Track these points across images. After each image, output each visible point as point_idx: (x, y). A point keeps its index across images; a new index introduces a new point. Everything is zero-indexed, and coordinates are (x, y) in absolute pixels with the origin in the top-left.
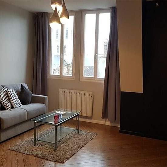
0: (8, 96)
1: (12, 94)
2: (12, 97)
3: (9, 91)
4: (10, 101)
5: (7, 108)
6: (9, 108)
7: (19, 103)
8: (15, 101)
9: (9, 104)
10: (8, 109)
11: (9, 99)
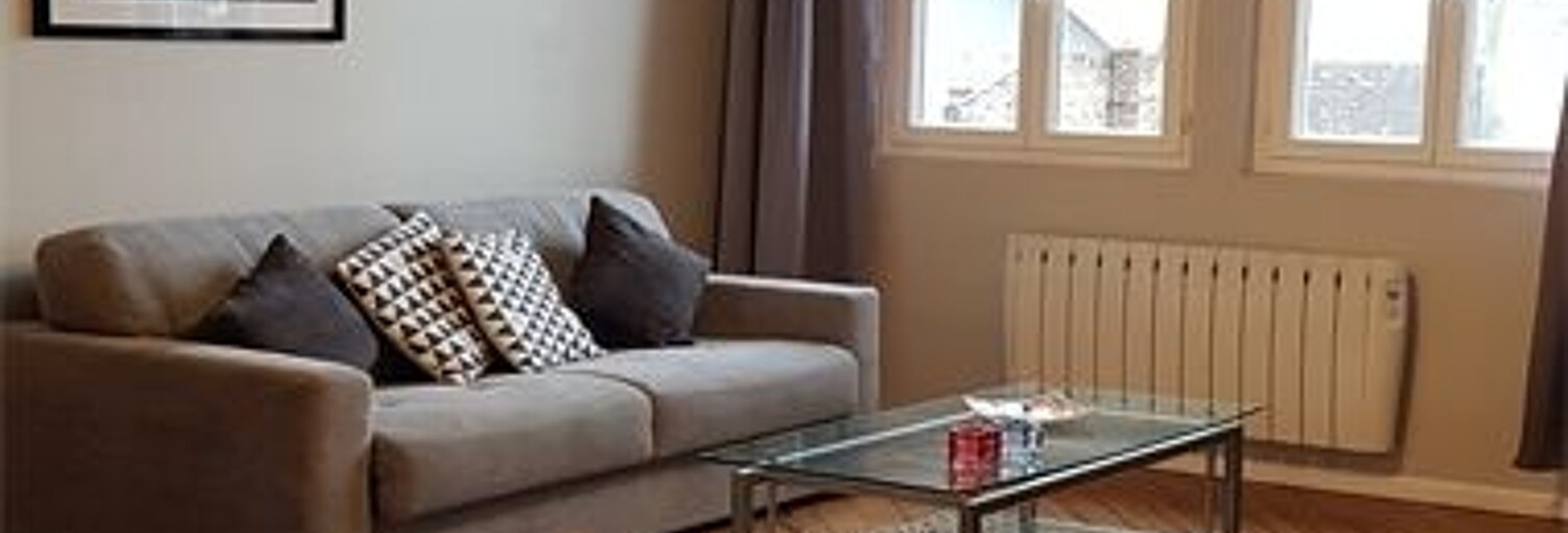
0: (451, 282)
1: (498, 269)
2: (497, 287)
3: (460, 248)
4: (470, 320)
5: (447, 372)
6: (466, 366)
7: (570, 337)
8: (526, 320)
9: (461, 338)
10: (458, 377)
11: (461, 300)
